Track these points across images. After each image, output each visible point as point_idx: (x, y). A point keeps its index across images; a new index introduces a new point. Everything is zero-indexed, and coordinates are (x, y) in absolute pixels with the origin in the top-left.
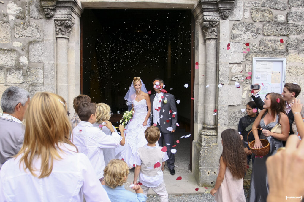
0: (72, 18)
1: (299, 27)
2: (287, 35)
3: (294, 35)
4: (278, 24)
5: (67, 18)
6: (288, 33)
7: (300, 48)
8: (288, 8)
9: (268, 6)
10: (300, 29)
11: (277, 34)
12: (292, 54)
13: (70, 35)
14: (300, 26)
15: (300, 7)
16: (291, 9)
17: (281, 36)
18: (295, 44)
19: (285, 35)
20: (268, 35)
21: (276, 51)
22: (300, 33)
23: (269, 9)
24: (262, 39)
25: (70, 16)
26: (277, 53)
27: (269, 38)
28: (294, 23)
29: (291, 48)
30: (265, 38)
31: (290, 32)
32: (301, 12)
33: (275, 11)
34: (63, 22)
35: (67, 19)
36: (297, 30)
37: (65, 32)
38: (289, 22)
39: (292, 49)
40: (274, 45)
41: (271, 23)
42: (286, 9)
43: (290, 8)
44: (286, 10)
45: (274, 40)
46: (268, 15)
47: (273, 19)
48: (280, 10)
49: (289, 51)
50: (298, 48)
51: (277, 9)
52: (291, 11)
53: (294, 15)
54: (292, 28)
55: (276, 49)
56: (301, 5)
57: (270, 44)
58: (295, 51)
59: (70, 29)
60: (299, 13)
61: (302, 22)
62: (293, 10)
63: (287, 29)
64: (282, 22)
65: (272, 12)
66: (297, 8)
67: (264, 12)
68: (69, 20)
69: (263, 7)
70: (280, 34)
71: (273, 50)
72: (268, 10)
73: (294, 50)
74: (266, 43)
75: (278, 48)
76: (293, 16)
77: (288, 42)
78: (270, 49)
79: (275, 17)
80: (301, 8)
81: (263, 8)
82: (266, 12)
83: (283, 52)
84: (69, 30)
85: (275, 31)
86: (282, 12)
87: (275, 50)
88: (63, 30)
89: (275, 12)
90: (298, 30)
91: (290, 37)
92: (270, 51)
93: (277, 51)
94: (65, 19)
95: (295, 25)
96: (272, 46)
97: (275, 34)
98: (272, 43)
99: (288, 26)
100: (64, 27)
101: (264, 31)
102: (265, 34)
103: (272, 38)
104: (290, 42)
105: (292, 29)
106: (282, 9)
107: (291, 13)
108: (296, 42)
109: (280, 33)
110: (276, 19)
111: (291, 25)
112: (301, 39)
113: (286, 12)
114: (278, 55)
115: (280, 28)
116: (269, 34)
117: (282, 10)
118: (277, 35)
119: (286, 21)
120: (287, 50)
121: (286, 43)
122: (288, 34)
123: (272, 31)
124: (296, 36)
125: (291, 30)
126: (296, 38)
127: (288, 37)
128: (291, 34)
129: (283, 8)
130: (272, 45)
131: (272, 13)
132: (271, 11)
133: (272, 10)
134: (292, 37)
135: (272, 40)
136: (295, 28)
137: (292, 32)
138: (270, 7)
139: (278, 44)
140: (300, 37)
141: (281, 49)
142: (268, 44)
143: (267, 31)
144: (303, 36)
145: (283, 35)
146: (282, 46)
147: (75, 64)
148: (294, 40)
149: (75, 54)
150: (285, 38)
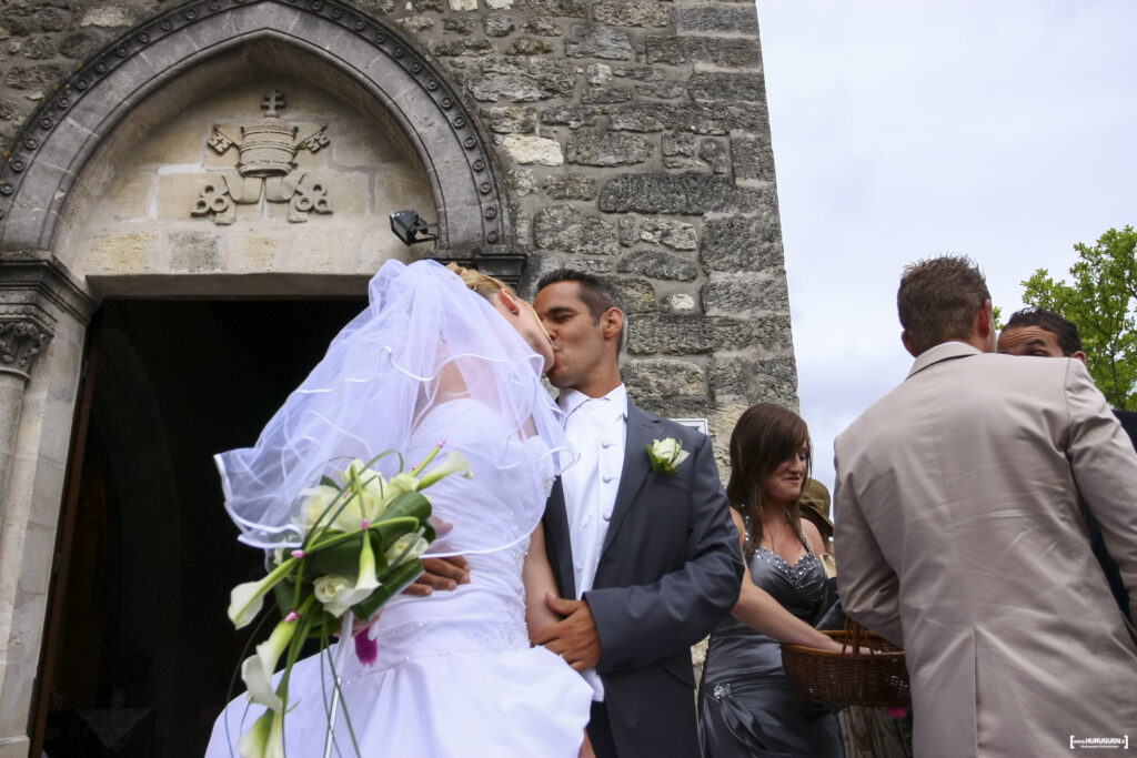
0: (41, 315)
1: (742, 326)
2: (707, 352)
3: (729, 349)
4: (674, 318)
5: (24, 313)
6: (708, 346)
7: (754, 389)
8: (700, 273)
9: (636, 269)
10: (746, 331)
11: (673, 347)
12: (728, 408)
13: (35, 370)
14: (746, 324)
15: (736, 271)
16: (712, 276)
17: (687, 353)
18: (734, 376)
19: (700, 352)
20: (643, 354)
21: (674, 398)
22: (748, 345)
23: (642, 278)
24: (627, 366)
25: (33, 308)
26: (679, 406)
27: (648, 361)
28: (724, 314)
29: (725, 390)
30: (635, 361)
31: (714, 342)
32: (743, 283)
33: (661, 282)
34: (8, 326)
35: (23, 316)
36: (737, 335)
37: (15, 356)
38: (707, 314)
39: (728, 393)
40: (667, 383)
41: (652, 318)
42: (694, 278)
43: (708, 275)
44: (698, 279)
45: (664, 367)
46: (638, 294)
47: (658, 304)
48: (677, 279)
49: (719, 399)
50: (747, 387)
51: (669, 279)
52: (712, 282)
53: (722, 292)
54: (720, 329)
55: (677, 394)
56: (741, 266)
57: (653, 380)
58: (737, 397)
59: (35, 350)
60: (734, 288)
61: (749, 311)
62: (719, 278)
63: (705, 334)
64: (686, 313)
65: (653, 285)
66: (728, 274)
67: (626, 286)
68: (28, 321)
69: (622, 271)
70: (682, 349)
71: (666, 398)
72: (637, 281)
73: (732, 396)
74: (640, 375)
75: (682, 391)
76: (718, 297)
77: (712, 373)
78: (656, 395)
79: (664, 301)
80: (740, 274)
81: (623, 277)
82: (633, 287)
83: (697, 403)
84: (29, 351)
85: (666, 339)
86: (686, 285)
87: (670, 397)
88: (8, 350)
89: (661, 287)
90: (741, 336)
91: (717, 355)
92: (656, 401)
93: (679, 399)
94: (14, 316)
95: (726, 322)
96: (659, 385)
97: (666, 348)
98: (661, 376)
99: (707, 325)
100: (13, 343)
101: (631, 340)
102: (635, 347)
103: (660, 360)
104: (719, 371)
105: (722, 333)
106: (681, 277)
107: (713, 287)
108: (738, 370)
109: (683, 345)
110: (666, 306)
111: (716, 320)
112: (754, 362)
113: (697, 285)
114: (683, 410)
115: (681, 330)
116: (647, 349)
117: (685, 280)
118: (675, 352)
119: (699, 310)
120: (712, 396)
121: (708, 374)
122: (710, 349)
123: (656, 339)
124: (735, 354)
125: (718, 336)
126: (738, 359)
127: (711, 356)
128: (720, 345)
129: (684, 273)
130: (660, 380)
131: (652, 289)
132: (649, 285)
133: (652, 281)
134: (724, 356)
135: (658, 365)
136: (729, 328)
137: (722, 341)
138: (645, 273)
139: (681, 377)
140: (748, 354)
141: (691, 392)
142: (648, 381)
143: (642, 341)
144: (758, 354)
145: (691, 350)
146: (695, 385)
147: (36, 457)
148: (731, 365)
149: (44, 426)
150: (703, 360)
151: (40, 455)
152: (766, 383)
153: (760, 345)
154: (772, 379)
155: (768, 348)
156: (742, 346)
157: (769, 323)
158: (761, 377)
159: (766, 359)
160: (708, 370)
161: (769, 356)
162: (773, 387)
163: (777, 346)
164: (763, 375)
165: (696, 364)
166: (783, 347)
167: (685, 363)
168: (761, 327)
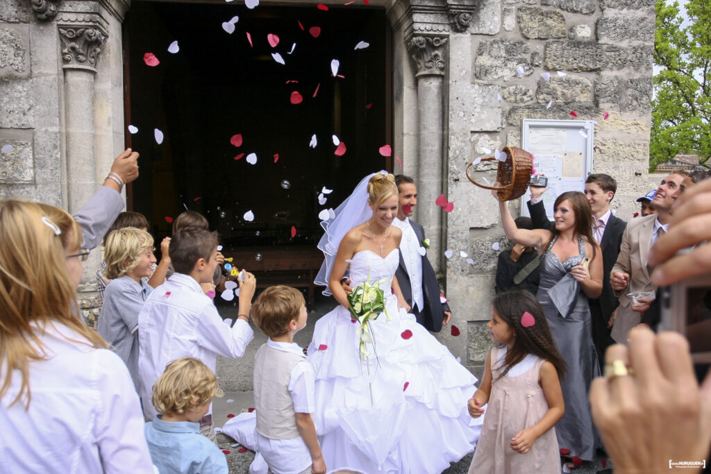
0: (102, 21)
1: (621, 52)
2: (597, 71)
3: (611, 69)
4: (577, 44)
5: (91, 21)
6: (598, 66)
7: (624, 100)
8: (597, 9)
9: (555, 3)
10: (623, 56)
11: (575, 66)
13: (99, 64)
14: (625, 50)
15: (623, 9)
16: (605, 11)
17: (583, 71)
18: (613, 90)
19: (592, 71)
20: (555, 70)
21: (572, 104)
22: (624, 67)
23: (558, 10)
24: (543, 78)
25: (98, 16)
26: (575, 110)
27: (557, 75)
28: (611, 42)
29: (606, 99)
30: (548, 75)
31: (602, 63)
32: (626, 19)
33: (570, 14)
34: (79, 31)
35: (91, 24)
36: (617, 59)
37: (86, 56)
38: (600, 42)
39: (607, 102)
40: (569, 93)
41: (563, 43)
42: (593, 12)
43: (602, 10)
44: (594, 14)
45: (568, 81)
46: (554, 24)
47: (567, 32)
48: (581, 13)
49: (601, 106)
50: (620, 98)
51: (575, 12)
52: (605, 16)
53: (611, 25)
54: (608, 54)
55: (574, 101)
56: (626, 4)
57: (559, 90)
58: (613, 105)
59: (98, 50)
60: (620, 22)
61: (627, 41)
62: (610, 13)
63: (597, 57)
64: (586, 40)
65: (565, 17)
66: (616, 11)
67: (547, 17)
68: (96, 28)
69: (545, 4)
70: (581, 68)
71: (566, 104)
72: (555, 13)
73: (610, 104)
74: (552, 86)
75: (577, 99)
76: (608, 28)
77: (599, 86)
78: (560, 101)
79: (571, 30)
80: (625, 11)
81: (544, 9)
82: (551, 18)
83: (587, 108)
84: (95, 51)
85: (570, 60)
86: (587, 18)
87: (569, 103)
88: (81, 51)
89: (570, 18)
90: (620, 59)
91: (603, 73)
92: (560, 106)
93: (575, 104)
94: (83, 23)
95: (613, 49)
96: (563, 94)
97: (570, 67)
98: (565, 87)
99: (599, 51)
100: (84, 45)
101: (547, 60)
102: (550, 66)
103: (564, 75)
104: (603, 86)
105: (608, 57)
106: (585, 11)
107: (606, 21)
108: (615, 85)
109: (581, 65)
110: (572, 34)
111: (605, 47)
112: (626, 79)
113: (594, 18)
114: (577, 113)
115: (581, 53)
116: (557, 66)
117: (586, 14)
118: (575, 69)
119: (594, 38)
120: (597, 103)
121: (595, 87)
122: (599, 68)
123: (564, 59)
124: (615, 73)
125: (605, 59)
126: (616, 77)
127: (598, 74)
128: (605, 67)
129: (587, 8)
130: (564, 90)
131: (564, 20)
132: (562, 16)
133: (564, 13)
134: (608, 74)
135: (564, 80)
136: (613, 53)
137: (607, 63)
138: (560, 7)
139: (578, 89)
140: (623, 74)
141: (583, 100)
142: (556, 90)
143: (554, 60)
144: (630, 74)
145: (587, 69)
146: (585, 95)
147: (112, 134)
148: (612, 81)
149: (113, 110)
150: (593, 76)
151: (113, 132)
152: (633, 96)
153: (632, 67)
154: (637, 93)
155: (637, 70)
156: (621, 67)
157: (640, 51)
158: (630, 92)
159: (635, 78)
160: (595, 84)
161: (637, 76)
162: (636, 99)
163: (643, 69)
164: (631, 90)
165: (587, 79)
166: (646, 69)
167: (581, 78)
168: (634, 53)
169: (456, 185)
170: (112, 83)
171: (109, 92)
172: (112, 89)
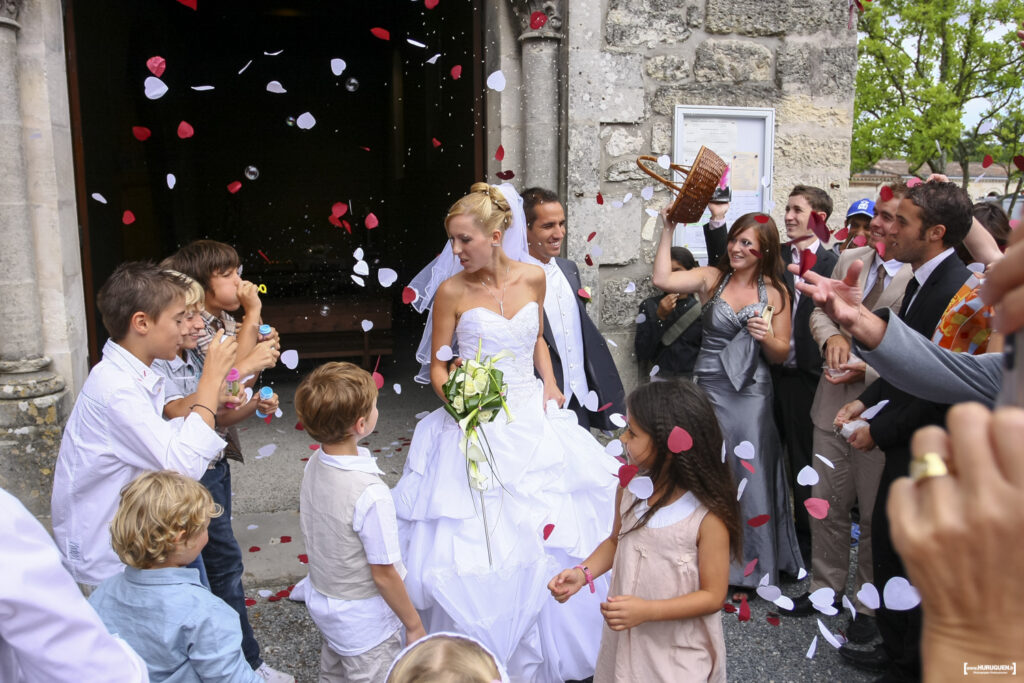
1: (814, 8)
2: (780, 35)
3: (800, 33)
6: (782, 29)
7: (817, 79)
10: (817, 14)
11: (749, 28)
12: (792, 97)
13: (22, 15)
14: (818, 5)
17: (760, 35)
18: (801, 63)
19: (773, 35)
20: (721, 33)
21: (745, 84)
22: (817, 30)
24: (704, 45)
26: (749, 93)
27: (724, 41)
29: (791, 78)
30: (711, 41)
31: (787, 24)
36: (809, 18)
39: (794, 81)
40: (740, 67)
45: (739, 50)
49: (786, 87)
50: (812, 76)
54: (795, 10)
55: (747, 79)
57: (727, 62)
58: (801, 86)
63: (780, 15)
70: (757, 31)
71: (737, 83)
73: (798, 85)
74: (716, 57)
75: (752, 76)
77: (782, 58)
78: (728, 79)
83: (766, 90)
85: (743, 18)
87: (741, 82)
90: (812, 19)
91: (788, 39)
92: (728, 86)
93: (749, 84)
95: (803, 3)
96: (733, 69)
97: (742, 29)
98: (735, 59)
99: (783, 6)
101: (710, 17)
102: (714, 27)
103: (734, 41)
104: (788, 57)
105: (795, 15)
108: (806, 56)
109: (758, 26)
111: (791, 1)
112: (820, 48)
114: (752, 97)
115: (758, 9)
116: (724, 28)
118: (750, 33)
120: (779, 83)
121: (777, 59)
122: (783, 32)
123: (734, 17)
124: (805, 39)
125: (791, 18)
126: (807, 45)
127: (782, 40)
128: (791, 30)
130: (733, 64)
134: (795, 41)
135: (733, 48)
136: (802, 10)
137: (794, 24)
139: (753, 61)
140: (817, 40)
141: (760, 77)
142: (723, 63)
143: (720, 19)
144: (825, 41)
145: (765, 32)
146: (763, 70)
147: (50, 127)
148: (800, 51)
149: (50, 88)
150: (774, 43)
151: (53, 124)
152: (829, 73)
153: (828, 31)
154: (835, 69)
155: (835, 35)
156: (813, 30)
157: (839, 7)
158: (825, 66)
159: (832, 47)
160: (777, 54)
161: (835, 44)
162: (834, 77)
163: (844, 33)
164: (827, 64)
165: (766, 47)
166: (849, 34)
167: (758, 46)
168: (831, 10)
169: (580, 202)
170: (47, 45)
171: (43, 60)
172: (47, 56)
